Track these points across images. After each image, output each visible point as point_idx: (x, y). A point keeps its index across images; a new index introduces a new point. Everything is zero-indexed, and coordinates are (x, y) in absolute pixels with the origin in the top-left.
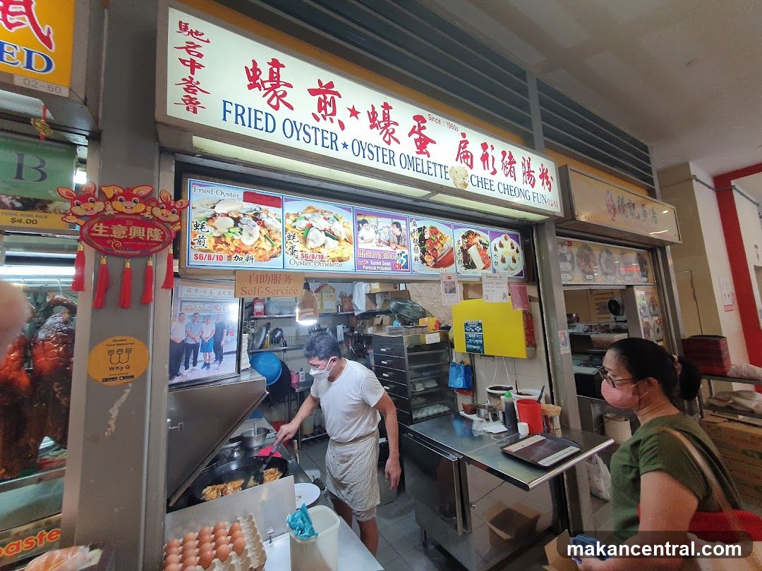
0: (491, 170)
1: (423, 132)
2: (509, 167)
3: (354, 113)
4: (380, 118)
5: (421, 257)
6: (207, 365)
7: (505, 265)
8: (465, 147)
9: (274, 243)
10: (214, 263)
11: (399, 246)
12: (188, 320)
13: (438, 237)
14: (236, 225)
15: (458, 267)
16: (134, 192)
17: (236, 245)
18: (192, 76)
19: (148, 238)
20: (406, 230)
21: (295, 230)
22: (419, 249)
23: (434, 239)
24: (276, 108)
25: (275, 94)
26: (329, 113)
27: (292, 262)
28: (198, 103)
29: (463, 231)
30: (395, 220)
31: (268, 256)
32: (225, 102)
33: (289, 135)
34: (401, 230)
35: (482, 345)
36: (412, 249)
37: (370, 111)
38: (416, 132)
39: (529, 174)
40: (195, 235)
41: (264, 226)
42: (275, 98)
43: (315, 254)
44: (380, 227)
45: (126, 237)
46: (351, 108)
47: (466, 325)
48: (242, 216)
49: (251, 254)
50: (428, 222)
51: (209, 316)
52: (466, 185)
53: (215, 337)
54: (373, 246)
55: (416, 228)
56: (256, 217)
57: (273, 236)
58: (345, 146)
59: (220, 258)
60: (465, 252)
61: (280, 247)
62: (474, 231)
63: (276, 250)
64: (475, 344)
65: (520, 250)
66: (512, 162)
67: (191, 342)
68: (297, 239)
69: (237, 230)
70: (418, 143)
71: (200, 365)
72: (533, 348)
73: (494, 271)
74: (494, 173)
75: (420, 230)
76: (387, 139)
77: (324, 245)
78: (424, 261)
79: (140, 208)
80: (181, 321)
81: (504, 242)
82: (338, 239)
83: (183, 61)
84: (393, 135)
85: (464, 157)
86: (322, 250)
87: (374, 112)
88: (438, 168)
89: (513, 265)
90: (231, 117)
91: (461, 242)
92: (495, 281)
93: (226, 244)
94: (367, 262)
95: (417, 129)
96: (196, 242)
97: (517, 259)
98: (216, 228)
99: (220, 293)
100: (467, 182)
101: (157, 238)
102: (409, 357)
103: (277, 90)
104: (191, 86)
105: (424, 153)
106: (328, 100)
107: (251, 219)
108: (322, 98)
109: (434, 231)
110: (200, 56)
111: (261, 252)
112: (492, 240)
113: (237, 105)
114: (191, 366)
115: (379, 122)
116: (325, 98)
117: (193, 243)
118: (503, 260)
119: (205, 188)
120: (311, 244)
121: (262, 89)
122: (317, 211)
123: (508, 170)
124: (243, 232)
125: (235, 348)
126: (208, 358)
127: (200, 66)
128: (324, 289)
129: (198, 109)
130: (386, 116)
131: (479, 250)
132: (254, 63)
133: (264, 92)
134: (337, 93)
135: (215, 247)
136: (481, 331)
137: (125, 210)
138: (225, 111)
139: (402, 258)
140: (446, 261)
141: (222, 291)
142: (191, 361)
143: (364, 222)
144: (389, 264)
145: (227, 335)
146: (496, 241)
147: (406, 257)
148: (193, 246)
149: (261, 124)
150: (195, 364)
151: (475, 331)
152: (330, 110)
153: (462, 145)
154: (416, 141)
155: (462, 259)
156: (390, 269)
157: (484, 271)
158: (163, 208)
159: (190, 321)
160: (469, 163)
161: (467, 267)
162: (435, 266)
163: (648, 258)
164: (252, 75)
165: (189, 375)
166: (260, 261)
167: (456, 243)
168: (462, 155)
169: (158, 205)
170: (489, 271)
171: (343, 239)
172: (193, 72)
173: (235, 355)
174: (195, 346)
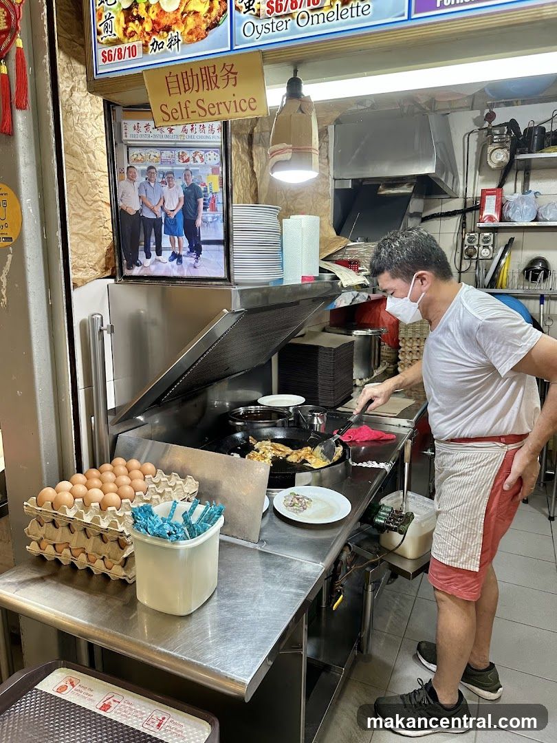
6: (176, 257)
51: (171, 173)
53: (184, 209)
67: (149, 215)
71: (166, 255)
80: (132, 179)
99: (185, 130)
114: (153, 253)
125: (221, 237)
126: (177, 245)
142: (153, 246)
145: (205, 209)
150: (159, 253)
159: (144, 180)
165: (153, 268)
173: (222, 248)
174: (156, 223)
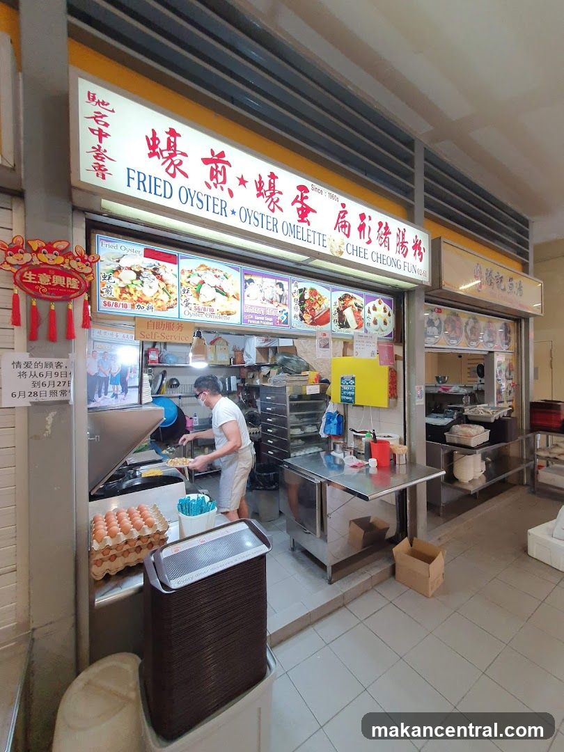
0: (367, 239)
1: (305, 201)
2: (384, 237)
3: (242, 182)
4: (266, 187)
5: (300, 315)
6: (115, 395)
7: (377, 327)
8: (344, 217)
9: (171, 295)
10: (121, 310)
11: (281, 305)
12: (99, 358)
13: (317, 298)
14: (138, 278)
15: (333, 326)
16: (55, 246)
17: (139, 296)
18: (99, 144)
19: (68, 286)
20: (288, 290)
21: (189, 285)
22: (299, 308)
23: (313, 299)
24: (173, 175)
25: (172, 163)
26: (220, 181)
27: (187, 313)
28: (106, 170)
29: (340, 294)
30: (278, 281)
31: (166, 307)
32: (128, 169)
33: (184, 202)
34: (283, 290)
35: (353, 396)
36: (293, 308)
37: (258, 180)
38: (299, 202)
39: (402, 244)
40: (104, 285)
41: (162, 280)
42: (172, 167)
43: (207, 307)
44: (264, 286)
45: (50, 284)
46: (240, 177)
47: (342, 378)
48: (143, 270)
49: (151, 304)
50: (308, 284)
52: (341, 253)
53: (121, 373)
54: (258, 303)
55: (297, 289)
56: (155, 272)
57: (170, 289)
58: (233, 212)
59: (125, 306)
60: (340, 313)
61: (176, 299)
62: (351, 294)
63: (172, 302)
64: (348, 396)
65: (392, 313)
66: (387, 233)
67: (102, 375)
68: (190, 293)
69: (139, 282)
70: (300, 212)
71: (110, 395)
72: (394, 400)
73: (366, 331)
74: (369, 242)
75: (301, 291)
76: (271, 207)
77: (214, 300)
78: (302, 319)
79: (60, 260)
80: (94, 357)
81: (378, 306)
82: (227, 295)
83: (92, 131)
84: (277, 204)
85: (342, 227)
86: (212, 304)
87: (261, 182)
88: (317, 235)
89: (384, 327)
90: (134, 183)
91: (337, 304)
92: (365, 341)
93: (130, 294)
94: (252, 317)
95: (299, 199)
96: (104, 291)
97: (388, 322)
98: (121, 280)
99: (124, 337)
100: (342, 250)
101: (75, 286)
102: (291, 405)
103: (174, 159)
104: (99, 154)
105: (305, 222)
106: (219, 169)
107: (151, 273)
108: (214, 167)
109: (314, 292)
110: (106, 125)
111: (159, 303)
112: (367, 303)
113: (139, 173)
114: (103, 395)
115: (265, 191)
116: (217, 167)
117: (102, 292)
118: (375, 322)
119: (110, 244)
120: (202, 298)
121: (161, 157)
122: (209, 269)
123: (383, 240)
124: (144, 285)
125: (137, 384)
126: (116, 390)
127: (107, 135)
128: (217, 342)
129: (106, 176)
130: (272, 185)
131: (354, 312)
132: (154, 132)
133: (162, 160)
134: (227, 163)
135: (120, 296)
136: (354, 384)
137: (48, 262)
138: (129, 177)
139: (283, 315)
140: (323, 320)
141: (126, 335)
143: (251, 281)
144: (271, 319)
146: (371, 305)
147: (286, 314)
148: (102, 295)
149: (160, 191)
150: (106, 394)
151: (349, 384)
152: (221, 178)
153: (341, 215)
154: (298, 209)
155: (337, 318)
156: (271, 324)
157: (357, 331)
158: (78, 261)
159: (101, 358)
160: (347, 233)
161: (342, 326)
162: (312, 324)
163: (512, 328)
164: (151, 144)
165: (102, 402)
166: (159, 310)
167: (333, 304)
168: (340, 225)
169: (74, 258)
170: (361, 331)
171: (231, 295)
172: (100, 141)
173: (137, 389)
174: (106, 379)
